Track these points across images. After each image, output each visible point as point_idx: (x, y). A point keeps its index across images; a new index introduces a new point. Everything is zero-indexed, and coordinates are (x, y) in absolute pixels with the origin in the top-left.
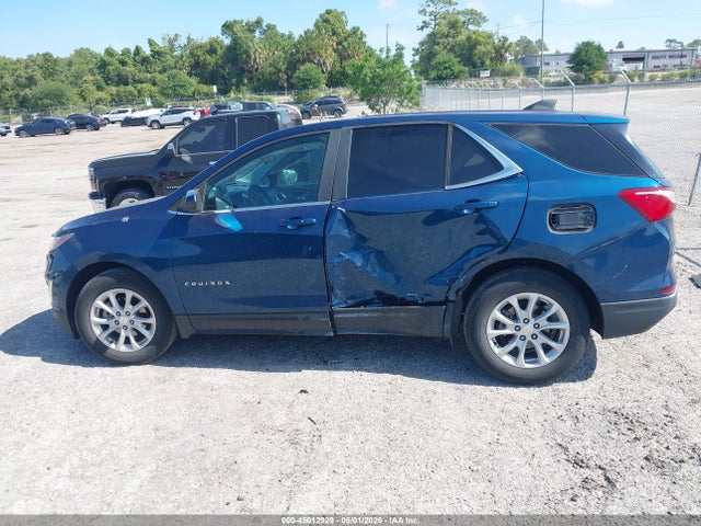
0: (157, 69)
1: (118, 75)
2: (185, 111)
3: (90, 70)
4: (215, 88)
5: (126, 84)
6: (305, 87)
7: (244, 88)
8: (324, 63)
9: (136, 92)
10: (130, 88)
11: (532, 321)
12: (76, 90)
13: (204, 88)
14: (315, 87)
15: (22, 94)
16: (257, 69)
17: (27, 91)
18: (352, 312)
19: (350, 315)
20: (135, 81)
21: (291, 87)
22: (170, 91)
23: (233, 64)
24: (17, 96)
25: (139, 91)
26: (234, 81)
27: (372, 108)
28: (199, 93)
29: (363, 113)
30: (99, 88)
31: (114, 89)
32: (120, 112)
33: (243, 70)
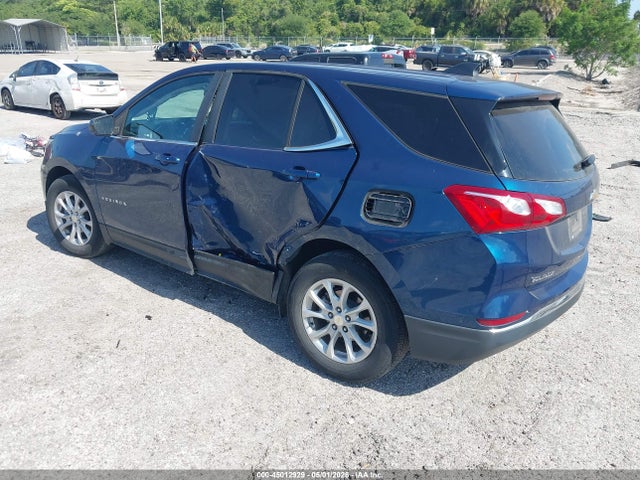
0: (386, 8)
1: (352, 12)
2: (389, 49)
3: (331, 8)
4: (433, 30)
5: (356, 20)
6: (521, 35)
7: (460, 32)
8: (550, 12)
9: (362, 29)
10: (358, 25)
11: (344, 312)
12: (314, 24)
13: (423, 29)
14: (532, 36)
15: (274, 24)
16: (479, 14)
17: (278, 22)
18: (208, 257)
19: (205, 259)
20: (364, 19)
21: (508, 34)
22: (389, 30)
23: (456, 8)
24: (270, 25)
25: (365, 28)
26: (452, 24)
27: (578, 63)
28: (417, 34)
29: (566, 66)
30: (334, 23)
31: (344, 25)
32: (340, 46)
33: (465, 15)
